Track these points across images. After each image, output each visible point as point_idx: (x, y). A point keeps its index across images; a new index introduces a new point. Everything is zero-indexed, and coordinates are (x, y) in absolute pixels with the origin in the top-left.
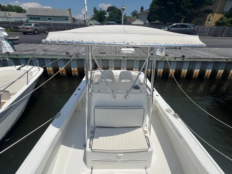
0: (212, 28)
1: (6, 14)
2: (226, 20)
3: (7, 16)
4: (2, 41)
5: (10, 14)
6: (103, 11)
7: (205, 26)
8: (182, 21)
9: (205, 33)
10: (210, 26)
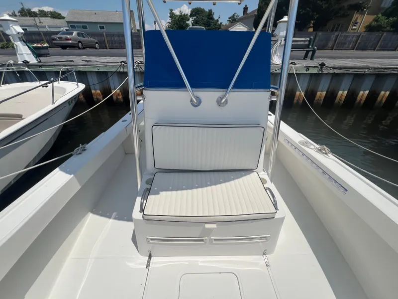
0: (360, 35)
1: (35, 20)
2: (384, 20)
3: (38, 24)
4: (16, 43)
5: (42, 21)
6: (184, 14)
7: (349, 33)
8: (312, 25)
9: (346, 46)
10: (357, 33)
